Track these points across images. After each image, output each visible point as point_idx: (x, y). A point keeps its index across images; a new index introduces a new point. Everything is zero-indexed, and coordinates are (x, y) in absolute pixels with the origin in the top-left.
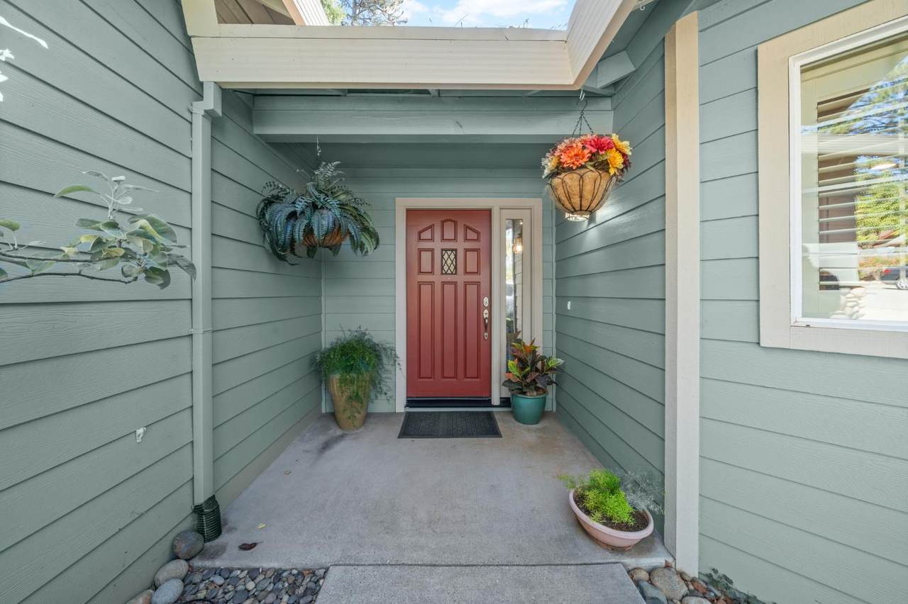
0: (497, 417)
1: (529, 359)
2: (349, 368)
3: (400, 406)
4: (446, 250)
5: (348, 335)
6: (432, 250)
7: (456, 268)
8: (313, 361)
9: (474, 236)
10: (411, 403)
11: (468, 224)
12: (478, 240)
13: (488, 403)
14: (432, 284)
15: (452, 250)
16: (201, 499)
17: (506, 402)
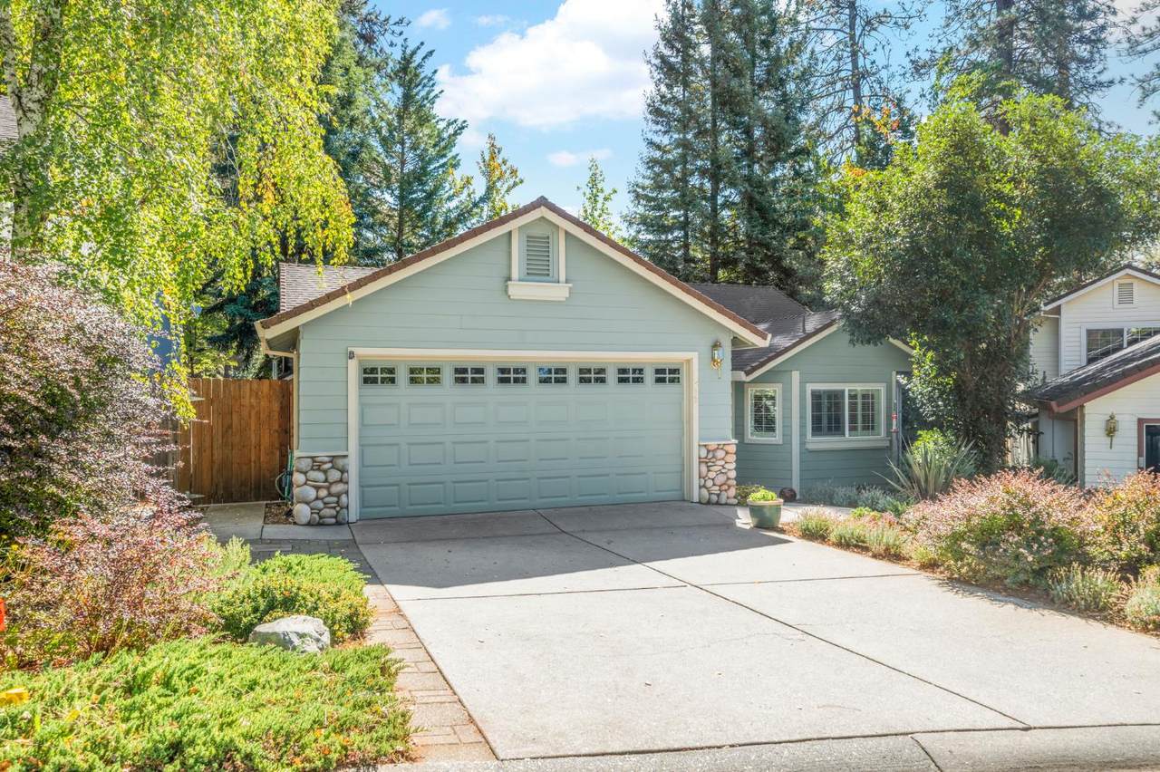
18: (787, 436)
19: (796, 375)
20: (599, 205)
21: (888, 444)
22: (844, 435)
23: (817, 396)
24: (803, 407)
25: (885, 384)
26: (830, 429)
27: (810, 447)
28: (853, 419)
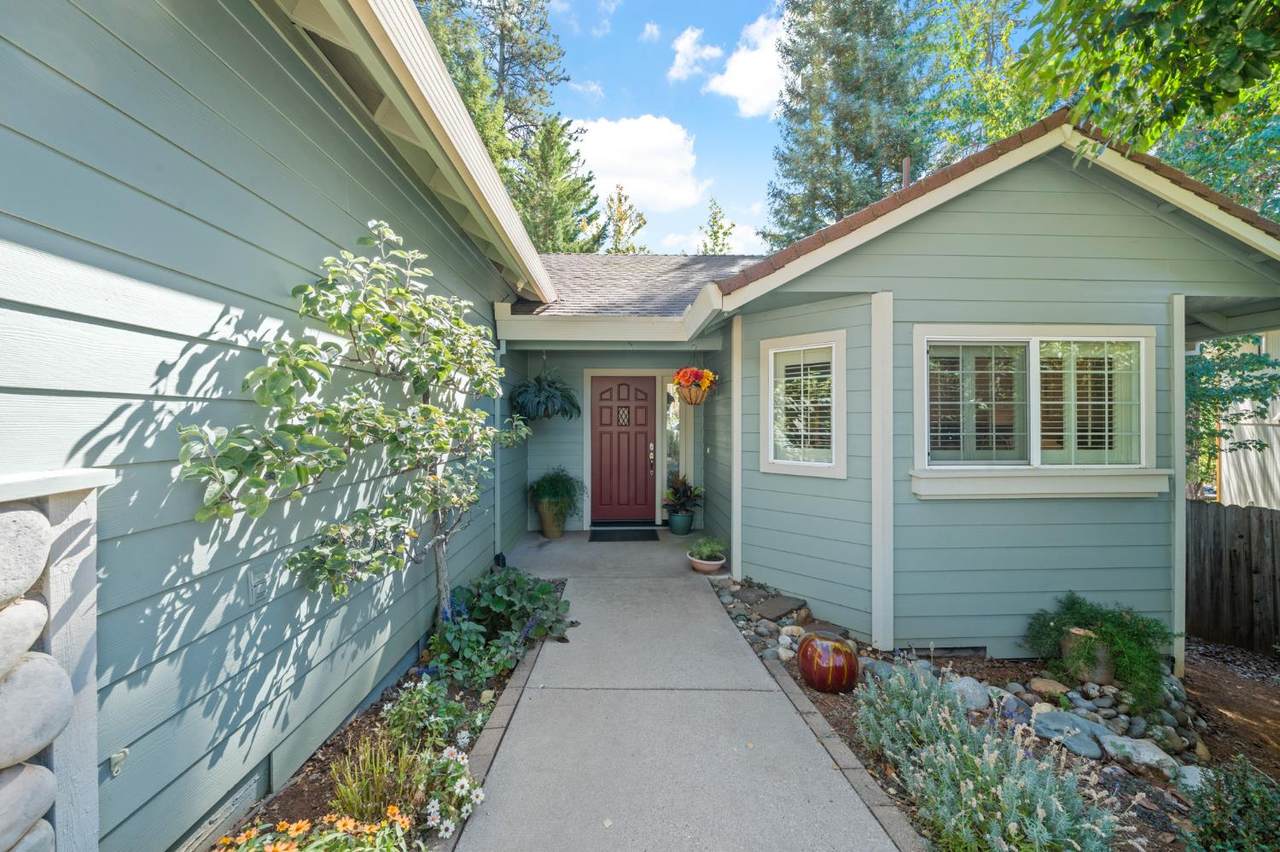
0: (659, 533)
1: (681, 490)
2: (556, 494)
3: (587, 526)
4: (622, 407)
5: (551, 472)
6: (611, 408)
7: (629, 421)
8: (526, 492)
9: (642, 396)
10: (594, 524)
11: (639, 388)
12: (646, 399)
13: (653, 523)
14: (611, 434)
15: (626, 407)
16: (498, 552)
17: (665, 523)
18: (859, 457)
19: (883, 306)
20: (720, 241)
21: (1165, 488)
22: (1024, 457)
23: (945, 359)
24: (902, 388)
25: (1152, 330)
26: (982, 443)
27: (924, 489)
28: (1052, 421)
